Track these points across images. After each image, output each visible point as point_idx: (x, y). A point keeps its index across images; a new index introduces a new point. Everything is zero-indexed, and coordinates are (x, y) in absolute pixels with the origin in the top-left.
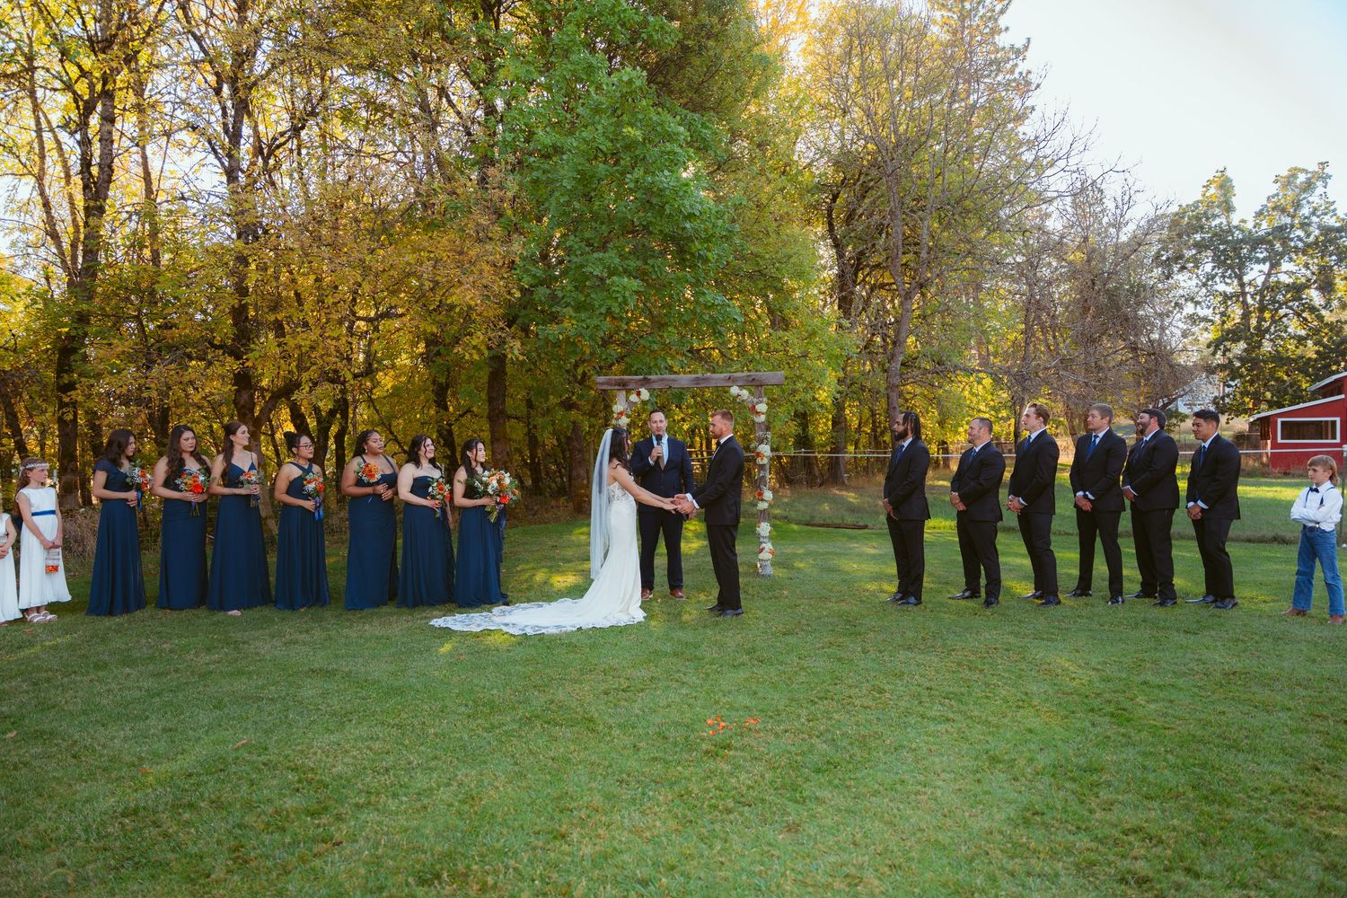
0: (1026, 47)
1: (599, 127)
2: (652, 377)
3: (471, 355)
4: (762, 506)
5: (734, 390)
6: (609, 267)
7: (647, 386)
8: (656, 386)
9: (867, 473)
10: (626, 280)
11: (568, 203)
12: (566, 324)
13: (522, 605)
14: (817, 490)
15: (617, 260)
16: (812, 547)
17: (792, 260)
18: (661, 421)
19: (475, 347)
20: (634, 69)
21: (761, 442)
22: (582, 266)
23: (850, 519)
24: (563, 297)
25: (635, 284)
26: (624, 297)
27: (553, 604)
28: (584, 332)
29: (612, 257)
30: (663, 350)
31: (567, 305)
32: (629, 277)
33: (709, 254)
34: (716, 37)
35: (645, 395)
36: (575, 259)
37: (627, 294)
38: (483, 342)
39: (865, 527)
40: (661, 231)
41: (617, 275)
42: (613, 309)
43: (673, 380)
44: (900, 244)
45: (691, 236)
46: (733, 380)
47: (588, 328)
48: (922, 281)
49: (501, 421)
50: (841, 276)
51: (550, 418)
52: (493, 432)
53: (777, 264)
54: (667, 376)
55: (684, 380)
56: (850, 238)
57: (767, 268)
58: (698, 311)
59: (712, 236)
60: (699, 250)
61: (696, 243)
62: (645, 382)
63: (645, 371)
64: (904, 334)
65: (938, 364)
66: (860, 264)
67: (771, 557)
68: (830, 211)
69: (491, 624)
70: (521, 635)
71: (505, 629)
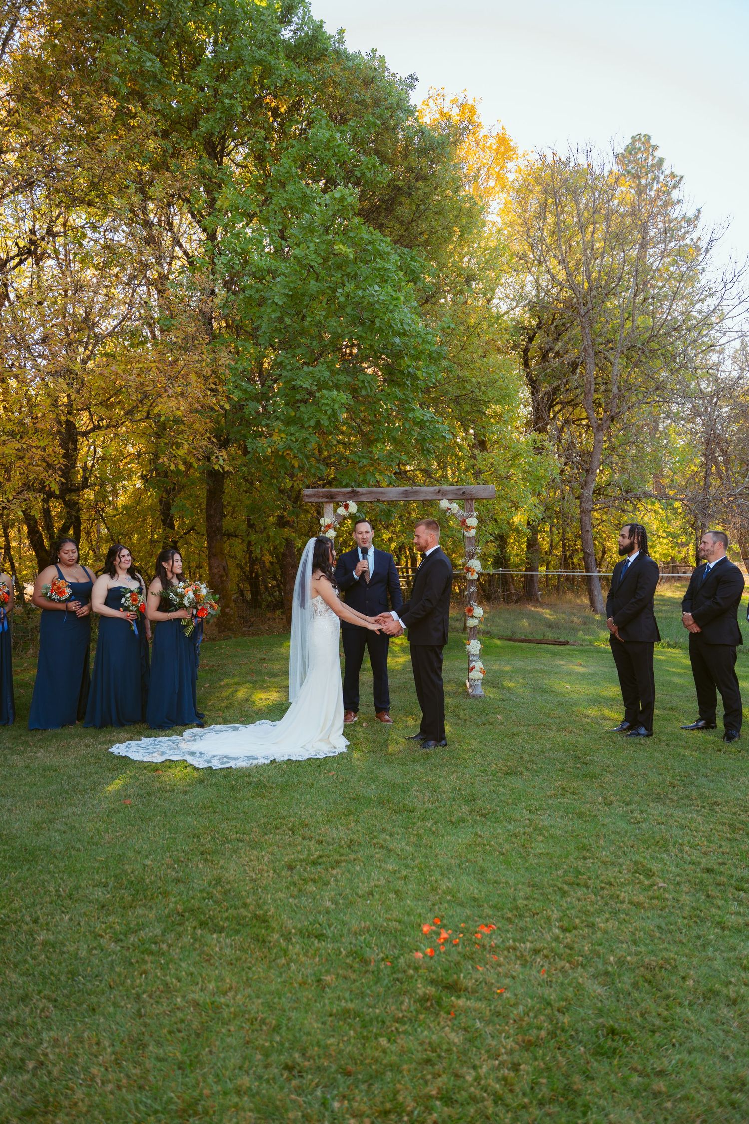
0: (697, 217)
1: (311, 245)
2: (360, 490)
3: (177, 465)
4: (472, 623)
5: (444, 503)
6: (318, 381)
7: (355, 498)
8: (364, 498)
9: (558, 591)
10: (335, 392)
11: (280, 319)
12: (275, 437)
13: (218, 727)
14: (513, 607)
15: (327, 374)
16: (519, 664)
17: (498, 384)
18: (367, 532)
19: (180, 458)
20: (346, 187)
21: (472, 557)
22: (294, 380)
23: (550, 635)
25: (343, 397)
26: (333, 410)
28: (292, 445)
29: (322, 371)
30: (372, 465)
31: (277, 418)
32: (338, 391)
33: (419, 373)
34: (425, 178)
35: (353, 507)
36: (285, 373)
37: (336, 407)
39: (566, 643)
40: (371, 346)
41: (327, 389)
42: (322, 422)
43: (382, 493)
44: (592, 380)
45: (401, 351)
46: (442, 494)
47: (297, 441)
48: (613, 413)
49: (218, 537)
50: (537, 410)
51: (264, 534)
52: (210, 547)
53: (483, 388)
54: (374, 489)
55: (393, 492)
56: (545, 375)
57: (473, 392)
58: (407, 426)
59: (422, 352)
60: (409, 366)
61: (406, 359)
62: (353, 495)
63: (353, 484)
64: (596, 463)
65: (627, 492)
66: (554, 400)
67: (481, 676)
68: (526, 351)
69: (177, 752)
70: (206, 769)
71: (190, 760)
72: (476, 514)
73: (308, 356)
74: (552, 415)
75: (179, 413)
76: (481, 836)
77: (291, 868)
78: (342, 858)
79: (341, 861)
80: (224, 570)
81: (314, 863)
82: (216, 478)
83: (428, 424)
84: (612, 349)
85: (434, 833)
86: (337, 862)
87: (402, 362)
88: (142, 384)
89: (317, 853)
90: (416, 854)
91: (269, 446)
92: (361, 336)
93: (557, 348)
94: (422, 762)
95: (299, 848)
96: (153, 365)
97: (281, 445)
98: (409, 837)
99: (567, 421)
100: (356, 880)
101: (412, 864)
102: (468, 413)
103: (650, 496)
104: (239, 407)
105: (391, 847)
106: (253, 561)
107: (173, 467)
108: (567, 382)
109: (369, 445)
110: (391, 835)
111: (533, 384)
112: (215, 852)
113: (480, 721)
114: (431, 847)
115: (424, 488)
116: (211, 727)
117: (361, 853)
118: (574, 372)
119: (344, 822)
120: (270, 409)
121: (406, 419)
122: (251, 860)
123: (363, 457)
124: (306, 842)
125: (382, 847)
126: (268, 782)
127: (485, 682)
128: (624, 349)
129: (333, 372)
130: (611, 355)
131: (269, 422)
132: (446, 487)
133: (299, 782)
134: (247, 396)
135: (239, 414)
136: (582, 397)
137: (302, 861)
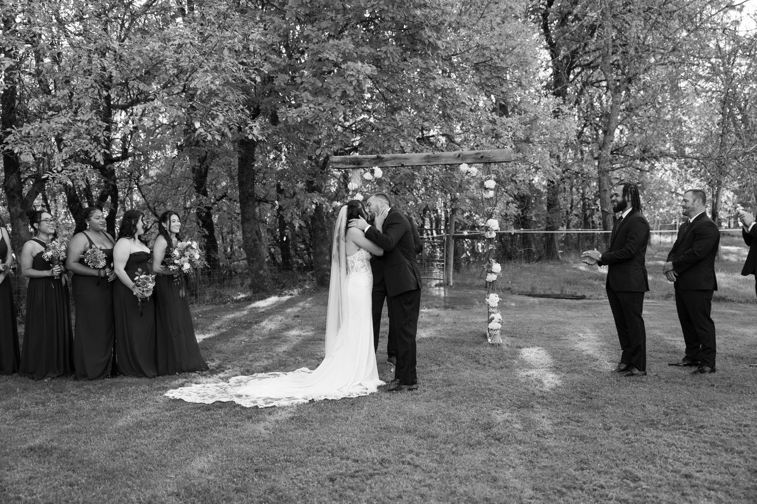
2: (385, 156)
3: (213, 136)
4: (491, 278)
5: (464, 167)
6: (344, 54)
7: (381, 165)
8: (388, 164)
9: (577, 248)
10: (360, 64)
12: (304, 108)
13: (260, 375)
14: (536, 265)
15: (351, 46)
16: (536, 316)
17: (516, 51)
19: (218, 130)
21: (490, 216)
22: (319, 52)
23: (569, 291)
24: (302, 83)
25: (369, 69)
26: (358, 81)
27: (290, 373)
28: (320, 114)
29: (347, 44)
30: (396, 132)
31: (306, 90)
32: (362, 62)
33: (439, 43)
35: (379, 172)
36: (311, 46)
37: (361, 78)
38: (224, 123)
39: (583, 297)
40: (393, 18)
41: (351, 61)
42: (348, 92)
43: (405, 159)
44: (610, 42)
45: (422, 23)
46: (462, 158)
47: (325, 110)
48: (630, 75)
49: (251, 203)
50: (556, 74)
51: (295, 199)
52: (243, 213)
53: (502, 55)
54: (399, 155)
55: (415, 158)
56: (565, 39)
57: (492, 59)
58: (429, 95)
59: (442, 23)
60: (429, 37)
61: (427, 30)
62: (379, 161)
63: (378, 149)
64: (613, 125)
65: (644, 152)
66: (572, 63)
67: (500, 326)
68: (545, 15)
69: (225, 395)
70: (252, 408)
71: (237, 401)
72: (493, 176)
73: (333, 29)
74: (572, 77)
75: (214, 87)
76: (494, 455)
77: (332, 480)
78: (376, 472)
79: (375, 474)
80: (257, 233)
81: (352, 477)
82: (247, 147)
83: (448, 92)
84: (630, 11)
85: (453, 453)
86: (371, 475)
87: (423, 32)
88: (178, 60)
89: (354, 469)
90: (438, 468)
91: (298, 116)
92: (383, 10)
93: (575, 12)
94: (445, 399)
95: (338, 465)
96: (187, 41)
97: (310, 115)
98: (433, 456)
99: (585, 84)
100: (388, 488)
101: (435, 476)
102: (487, 79)
103: (667, 155)
104: (268, 79)
105: (417, 463)
106: (283, 225)
107: (209, 138)
108: (586, 45)
109: (393, 114)
110: (417, 455)
111: (553, 48)
112: (268, 470)
113: (498, 365)
114: (451, 464)
115: (446, 153)
116: (254, 375)
117: (392, 468)
118: (592, 35)
119: (376, 446)
120: (298, 80)
121: (428, 88)
122: (298, 475)
123: (388, 124)
124: (344, 462)
125: (409, 464)
126: (309, 417)
127: (503, 332)
128: (641, 11)
129: (357, 45)
130: (628, 17)
131: (298, 93)
132: (466, 151)
133: (337, 417)
134: (277, 69)
135: (269, 86)
136: (600, 60)
137: (341, 474)
